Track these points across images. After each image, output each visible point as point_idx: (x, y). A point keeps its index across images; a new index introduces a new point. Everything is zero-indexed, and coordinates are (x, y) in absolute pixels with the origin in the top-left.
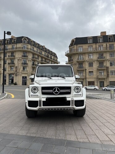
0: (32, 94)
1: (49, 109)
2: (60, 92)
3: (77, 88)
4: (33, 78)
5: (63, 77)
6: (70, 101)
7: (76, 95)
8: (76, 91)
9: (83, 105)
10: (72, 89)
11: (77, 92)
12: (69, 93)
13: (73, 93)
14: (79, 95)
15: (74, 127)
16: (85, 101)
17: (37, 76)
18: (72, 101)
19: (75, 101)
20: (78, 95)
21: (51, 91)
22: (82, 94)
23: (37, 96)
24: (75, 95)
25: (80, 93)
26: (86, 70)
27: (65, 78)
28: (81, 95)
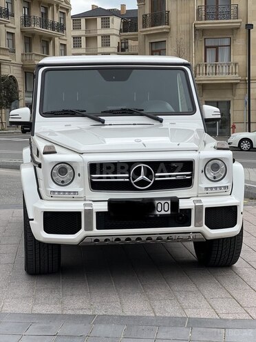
0: (55, 187)
1: (118, 239)
2: (155, 181)
3: (215, 166)
4: (27, 119)
5: (155, 117)
6: (190, 210)
7: (211, 188)
8: (210, 175)
9: (233, 224)
10: (198, 168)
11: (215, 180)
12: (187, 183)
13: (201, 181)
14: (220, 188)
15: (206, 293)
16: (240, 210)
17: (45, 114)
18: (198, 209)
19: (206, 208)
20: (216, 188)
21: (122, 177)
22: (229, 185)
23: (74, 196)
24: (207, 189)
25: (224, 183)
26: (249, 27)
27: (161, 121)
28: (226, 187)
